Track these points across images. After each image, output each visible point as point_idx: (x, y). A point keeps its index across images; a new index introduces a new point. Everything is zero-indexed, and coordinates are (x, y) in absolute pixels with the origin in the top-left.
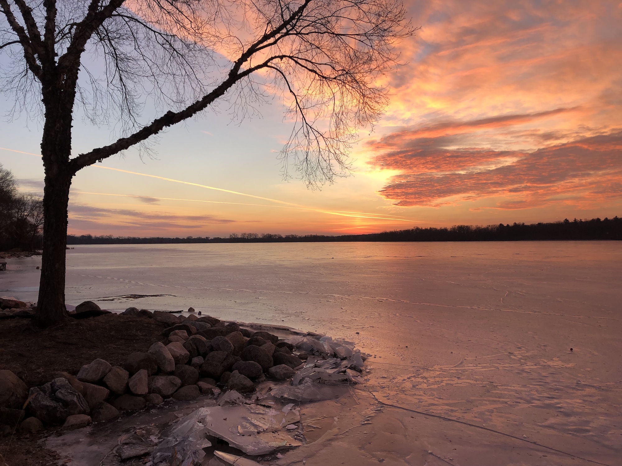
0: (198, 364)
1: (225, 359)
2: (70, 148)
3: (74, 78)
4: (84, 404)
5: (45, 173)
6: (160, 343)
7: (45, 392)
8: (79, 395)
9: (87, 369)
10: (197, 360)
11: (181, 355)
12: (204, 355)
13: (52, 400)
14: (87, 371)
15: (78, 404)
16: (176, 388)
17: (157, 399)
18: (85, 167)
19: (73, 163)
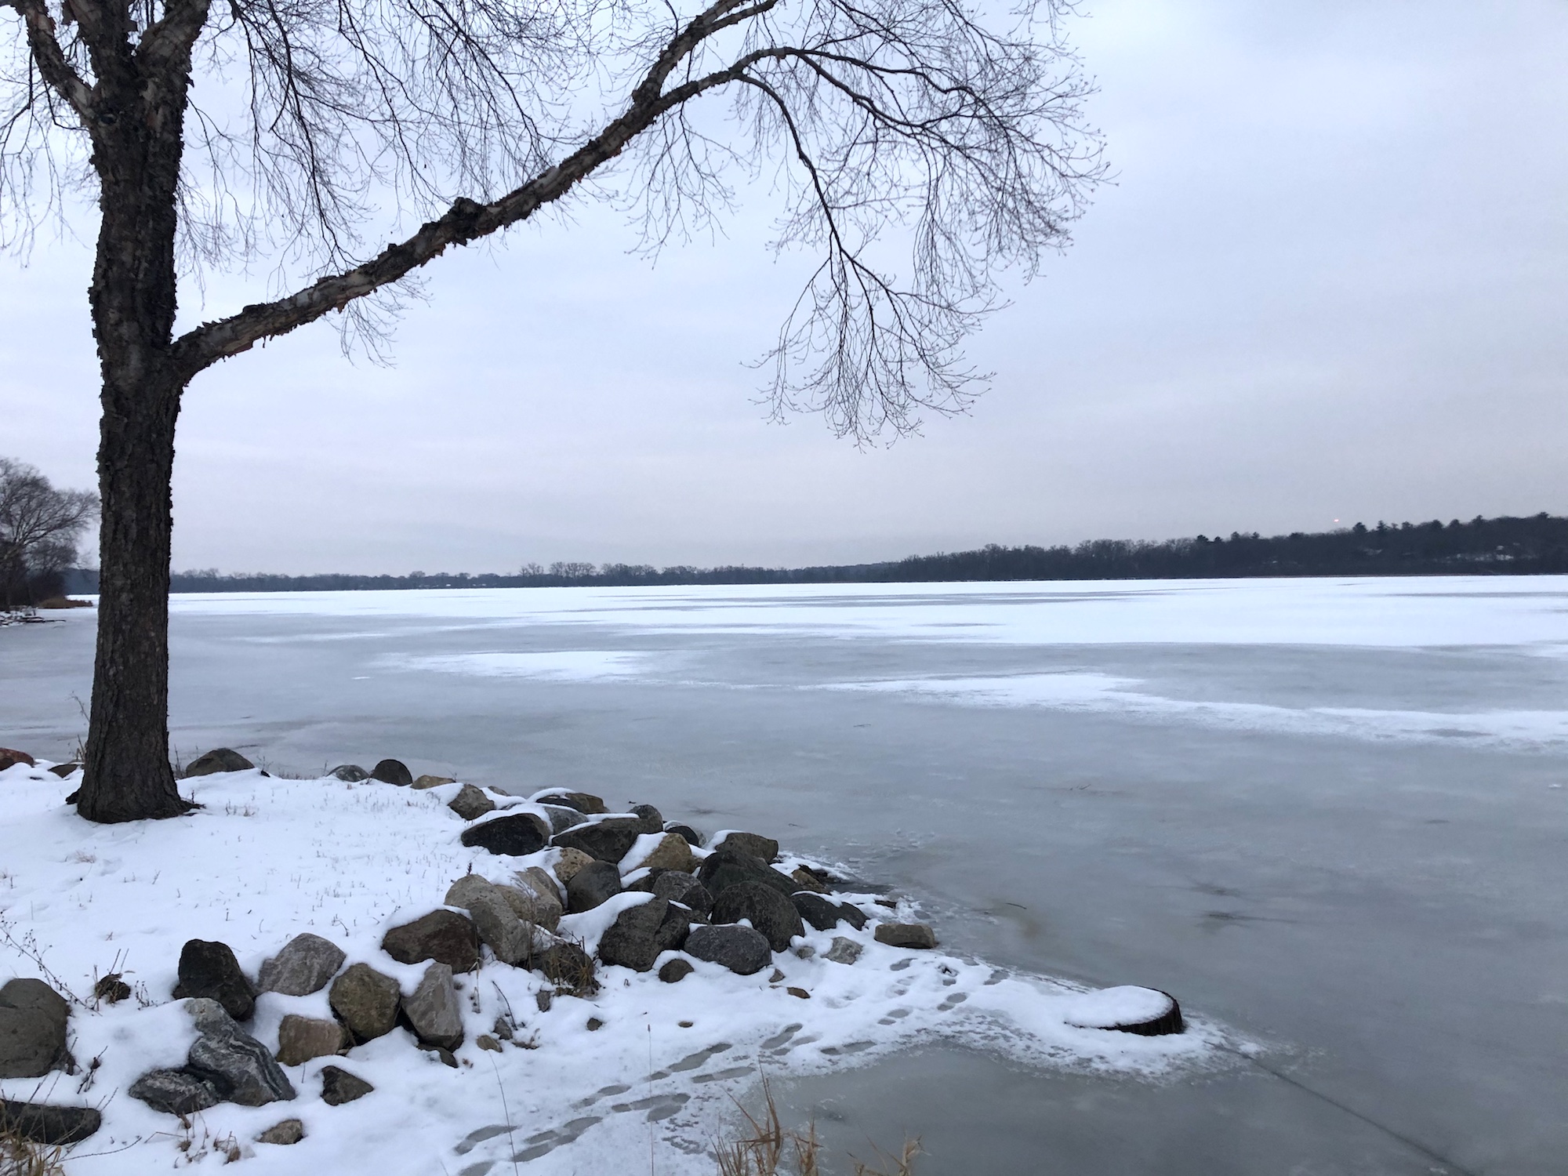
1: (664, 922)
2: (173, 305)
3: (179, 102)
4: (280, 1081)
5: (102, 375)
8: (263, 1053)
11: (540, 911)
14: (276, 971)
15: (262, 1080)
18: (221, 359)
19: (184, 345)
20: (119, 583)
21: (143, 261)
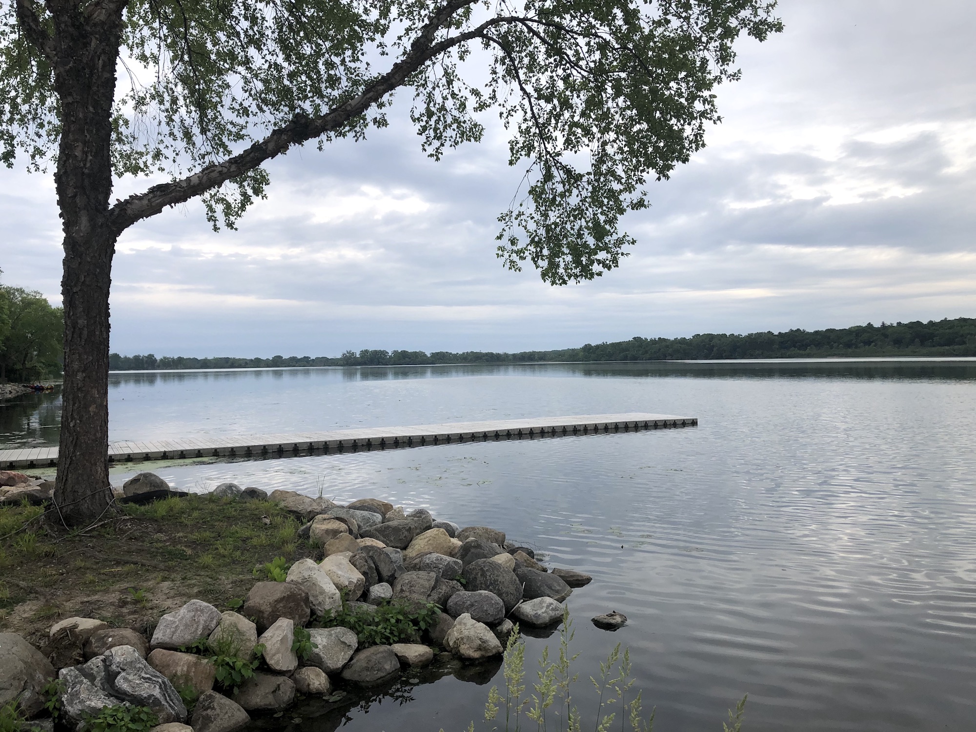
0: (383, 598)
1: (433, 589)
2: (110, 184)
4: (176, 701)
5: (63, 230)
6: (310, 562)
7: (92, 678)
8: (164, 682)
9: (175, 622)
10: (380, 590)
11: (350, 582)
12: (392, 581)
13: (109, 695)
14: (174, 626)
15: (163, 702)
16: (351, 652)
17: (317, 680)
18: (141, 219)
19: (117, 210)
20: (76, 365)
21: (89, 155)
